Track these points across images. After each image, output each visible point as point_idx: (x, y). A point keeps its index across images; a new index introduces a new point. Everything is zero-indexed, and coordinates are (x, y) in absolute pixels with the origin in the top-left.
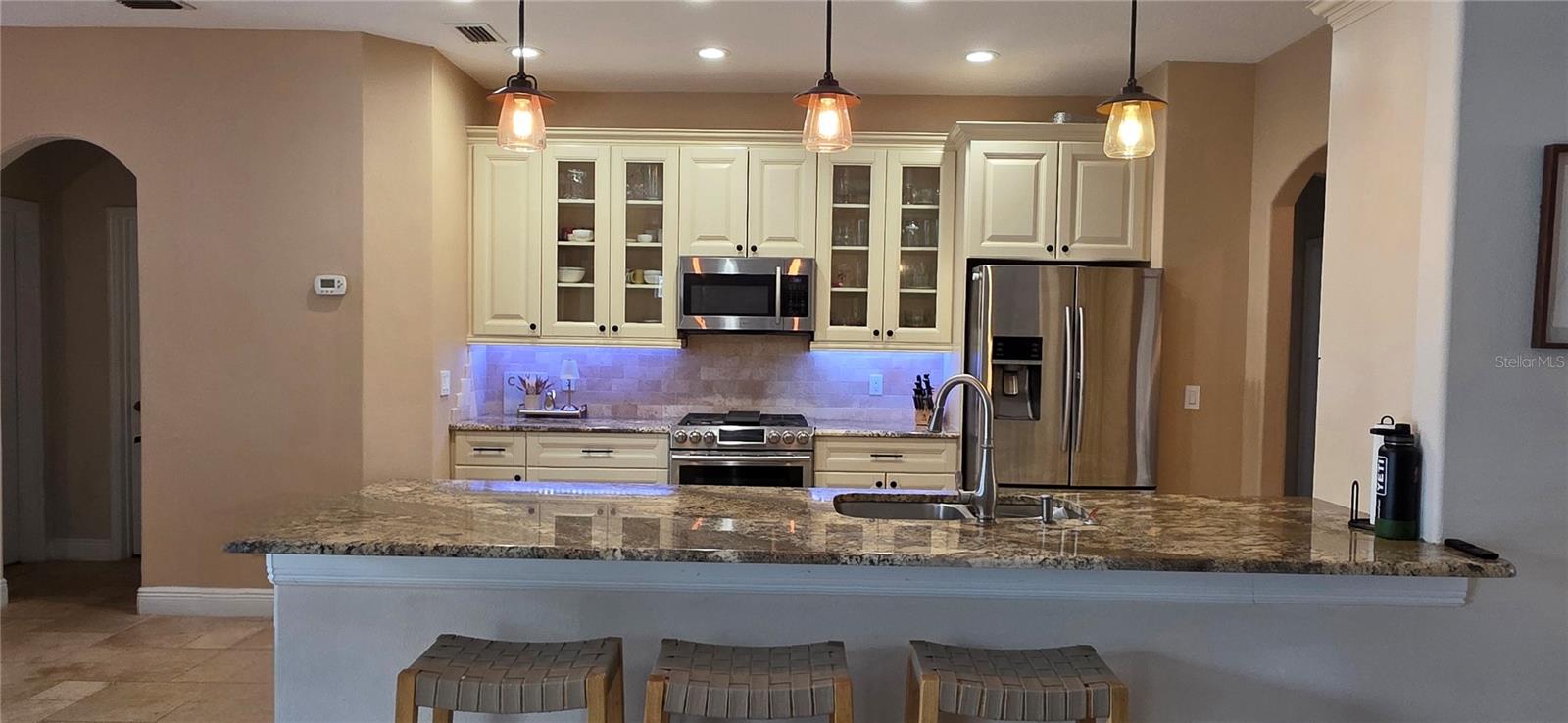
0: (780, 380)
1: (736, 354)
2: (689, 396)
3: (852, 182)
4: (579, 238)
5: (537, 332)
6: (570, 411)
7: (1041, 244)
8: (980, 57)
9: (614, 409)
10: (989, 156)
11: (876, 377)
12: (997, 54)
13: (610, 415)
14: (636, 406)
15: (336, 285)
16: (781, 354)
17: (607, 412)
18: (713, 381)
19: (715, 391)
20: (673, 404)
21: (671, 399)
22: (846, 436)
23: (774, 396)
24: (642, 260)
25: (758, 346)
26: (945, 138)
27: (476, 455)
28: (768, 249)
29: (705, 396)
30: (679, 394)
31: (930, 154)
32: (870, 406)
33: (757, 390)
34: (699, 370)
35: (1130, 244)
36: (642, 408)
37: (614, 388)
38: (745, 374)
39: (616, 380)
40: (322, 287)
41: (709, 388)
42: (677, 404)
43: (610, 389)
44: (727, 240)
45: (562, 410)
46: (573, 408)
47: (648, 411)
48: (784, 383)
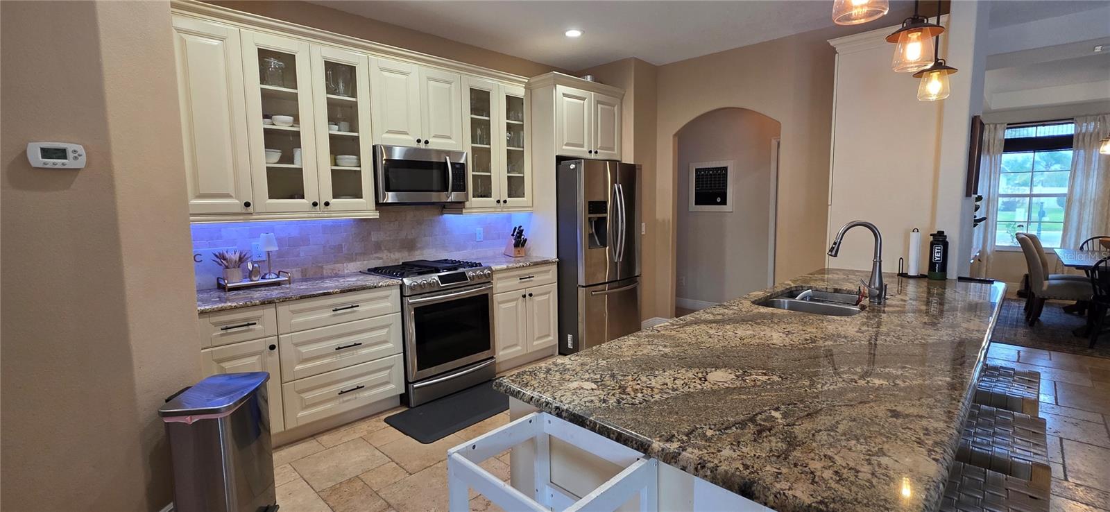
0: (425, 236)
1: (396, 220)
2: (364, 254)
3: (480, 101)
4: (283, 122)
5: (251, 209)
6: (272, 278)
7: (586, 149)
8: (573, 33)
9: (304, 272)
10: (565, 95)
11: (479, 230)
12: (583, 32)
13: (300, 277)
14: (322, 267)
15: (70, 155)
16: (425, 219)
17: (297, 275)
18: (382, 241)
19: (383, 248)
20: (352, 261)
21: (351, 258)
22: (508, 269)
23: (422, 248)
24: (342, 146)
25: (410, 214)
26: (527, 81)
27: (222, 335)
28: (436, 144)
29: (375, 253)
30: (356, 254)
31: (519, 91)
32: (477, 248)
33: (410, 245)
34: (370, 234)
35: (616, 152)
36: (327, 269)
37: (302, 254)
38: (403, 235)
39: (301, 247)
40: (42, 158)
41: (378, 247)
42: (355, 261)
43: (298, 255)
44: (408, 134)
45: (263, 278)
46: (274, 276)
47: (333, 270)
48: (428, 238)
